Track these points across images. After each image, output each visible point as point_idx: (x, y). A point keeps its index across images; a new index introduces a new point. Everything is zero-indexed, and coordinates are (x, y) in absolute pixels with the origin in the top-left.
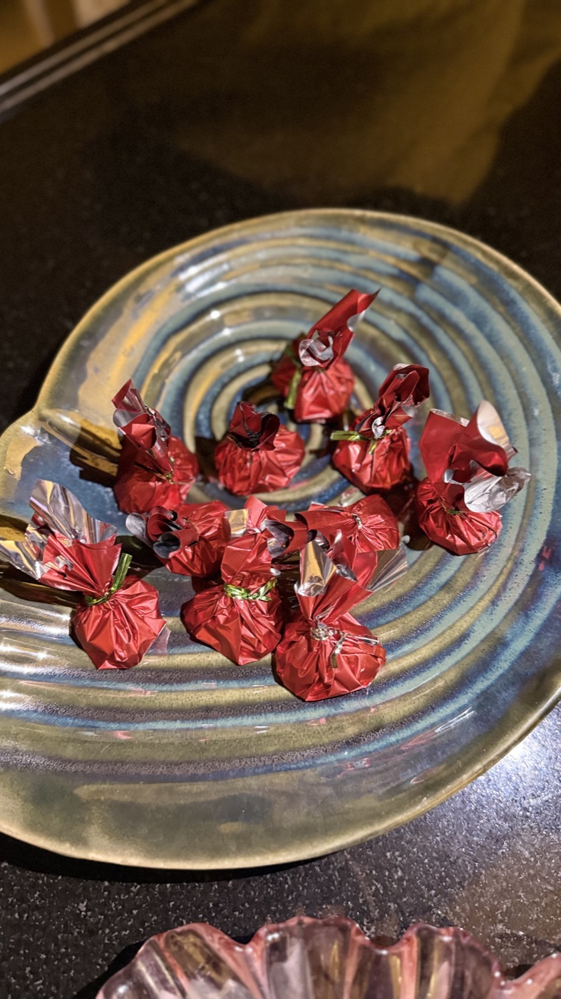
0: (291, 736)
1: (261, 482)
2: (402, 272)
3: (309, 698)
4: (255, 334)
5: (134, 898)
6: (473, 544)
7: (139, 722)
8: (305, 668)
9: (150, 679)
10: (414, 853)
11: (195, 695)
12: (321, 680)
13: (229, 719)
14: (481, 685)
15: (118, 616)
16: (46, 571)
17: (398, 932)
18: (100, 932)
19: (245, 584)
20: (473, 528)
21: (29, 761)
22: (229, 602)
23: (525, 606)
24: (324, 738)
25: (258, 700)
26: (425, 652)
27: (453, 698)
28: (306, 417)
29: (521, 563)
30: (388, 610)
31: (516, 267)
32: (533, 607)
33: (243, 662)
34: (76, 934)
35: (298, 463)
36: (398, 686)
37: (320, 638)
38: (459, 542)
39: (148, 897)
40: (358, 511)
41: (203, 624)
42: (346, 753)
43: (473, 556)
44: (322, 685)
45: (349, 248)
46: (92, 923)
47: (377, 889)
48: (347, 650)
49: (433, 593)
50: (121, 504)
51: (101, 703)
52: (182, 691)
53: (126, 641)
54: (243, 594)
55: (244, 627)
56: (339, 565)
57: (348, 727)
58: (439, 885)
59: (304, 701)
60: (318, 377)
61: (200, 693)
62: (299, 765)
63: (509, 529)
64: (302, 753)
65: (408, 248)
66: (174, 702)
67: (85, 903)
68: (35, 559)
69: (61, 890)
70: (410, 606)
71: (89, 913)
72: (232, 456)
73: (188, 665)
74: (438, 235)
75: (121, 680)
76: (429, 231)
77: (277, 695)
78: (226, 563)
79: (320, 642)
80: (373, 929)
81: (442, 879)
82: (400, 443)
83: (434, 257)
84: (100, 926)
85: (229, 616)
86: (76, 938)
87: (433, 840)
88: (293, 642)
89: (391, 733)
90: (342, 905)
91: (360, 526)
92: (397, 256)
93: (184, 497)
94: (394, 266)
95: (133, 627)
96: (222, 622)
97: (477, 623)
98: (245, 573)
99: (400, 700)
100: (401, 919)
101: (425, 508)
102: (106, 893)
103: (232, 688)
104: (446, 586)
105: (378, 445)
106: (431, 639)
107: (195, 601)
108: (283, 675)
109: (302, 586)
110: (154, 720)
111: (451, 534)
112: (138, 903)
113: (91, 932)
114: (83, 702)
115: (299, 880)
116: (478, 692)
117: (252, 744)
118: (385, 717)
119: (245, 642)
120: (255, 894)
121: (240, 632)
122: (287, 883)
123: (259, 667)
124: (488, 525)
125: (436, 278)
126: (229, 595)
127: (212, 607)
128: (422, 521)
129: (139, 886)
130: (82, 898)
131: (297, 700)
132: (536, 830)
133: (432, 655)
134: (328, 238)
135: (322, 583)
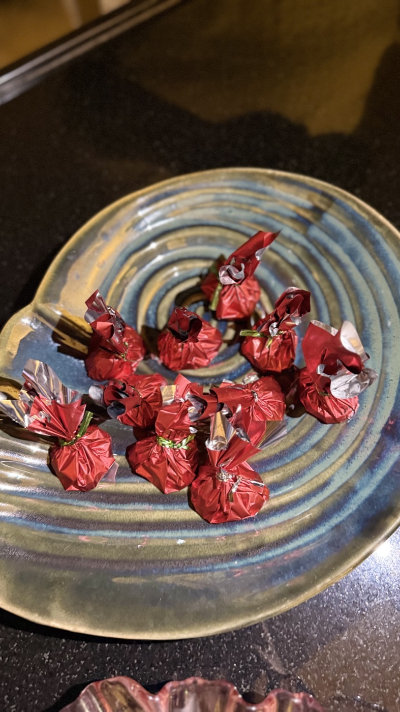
0: (198, 547)
1: (189, 362)
2: (299, 216)
3: (213, 521)
4: (192, 255)
5: (82, 652)
6: (337, 417)
7: (92, 530)
8: (211, 500)
9: (102, 499)
10: (281, 635)
11: (133, 513)
12: (222, 509)
13: (155, 532)
14: (335, 521)
15: (81, 454)
16: (32, 422)
17: (265, 691)
18: (57, 674)
19: (171, 437)
20: (338, 406)
21: (14, 553)
22: (160, 449)
23: (372, 464)
24: (221, 550)
25: (176, 520)
26: (297, 494)
27: (315, 528)
28: (224, 317)
29: (371, 433)
30: (274, 461)
31: (381, 218)
32: (377, 466)
33: (168, 491)
34: (40, 674)
35: (217, 350)
36: (277, 516)
37: (223, 480)
38: (327, 415)
39: (92, 653)
40: (256, 388)
41: (141, 463)
42: (236, 562)
43: (337, 425)
44: (222, 513)
45: (262, 197)
46: (52, 668)
47: (253, 659)
48: (241, 489)
49: (307, 450)
50: (90, 373)
51: (67, 514)
52: (124, 510)
53: (86, 472)
54: (170, 444)
55: (169, 467)
56: (238, 429)
57: (239, 544)
58: (297, 659)
59: (209, 522)
60: (234, 290)
61: (136, 512)
62: (202, 568)
63: (364, 408)
64: (205, 560)
65: (303, 199)
66: (117, 517)
67: (48, 654)
68: (24, 412)
69: (32, 643)
70: (289, 458)
71: (51, 661)
72: (169, 343)
73: (129, 491)
74: (326, 191)
75: (81, 499)
76: (319, 188)
77: (191, 517)
78: (159, 422)
79: (222, 483)
80: (248, 687)
81: (299, 655)
82: (290, 340)
83: (323, 206)
84: (57, 670)
85: (160, 459)
86: (40, 678)
87: (295, 627)
88: (203, 481)
89: (269, 550)
90: (227, 668)
91: (256, 400)
92: (296, 204)
93: (135, 369)
94: (294, 211)
95: (91, 463)
96: (154, 462)
97: (337, 474)
98: (172, 430)
99: (277, 527)
100: (269, 681)
101: (304, 388)
102: (63, 647)
103: (159, 510)
104: (316, 446)
105: (273, 341)
106: (303, 483)
107: (137, 446)
108: (195, 503)
109: (211, 442)
110: (103, 529)
111: (322, 409)
112: (85, 656)
113: (51, 674)
114: (54, 513)
115: (198, 648)
116: (333, 525)
117: (170, 550)
118: (266, 538)
119: (170, 477)
120: (167, 656)
121: (167, 471)
122: (190, 650)
123: (179, 496)
124: (349, 404)
125: (323, 222)
126: (161, 444)
127: (148, 452)
128: (302, 397)
129: (86, 644)
130: (46, 650)
131: (204, 521)
132: (369, 625)
133: (303, 496)
134: (247, 189)
135: (225, 442)
